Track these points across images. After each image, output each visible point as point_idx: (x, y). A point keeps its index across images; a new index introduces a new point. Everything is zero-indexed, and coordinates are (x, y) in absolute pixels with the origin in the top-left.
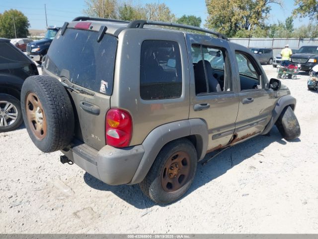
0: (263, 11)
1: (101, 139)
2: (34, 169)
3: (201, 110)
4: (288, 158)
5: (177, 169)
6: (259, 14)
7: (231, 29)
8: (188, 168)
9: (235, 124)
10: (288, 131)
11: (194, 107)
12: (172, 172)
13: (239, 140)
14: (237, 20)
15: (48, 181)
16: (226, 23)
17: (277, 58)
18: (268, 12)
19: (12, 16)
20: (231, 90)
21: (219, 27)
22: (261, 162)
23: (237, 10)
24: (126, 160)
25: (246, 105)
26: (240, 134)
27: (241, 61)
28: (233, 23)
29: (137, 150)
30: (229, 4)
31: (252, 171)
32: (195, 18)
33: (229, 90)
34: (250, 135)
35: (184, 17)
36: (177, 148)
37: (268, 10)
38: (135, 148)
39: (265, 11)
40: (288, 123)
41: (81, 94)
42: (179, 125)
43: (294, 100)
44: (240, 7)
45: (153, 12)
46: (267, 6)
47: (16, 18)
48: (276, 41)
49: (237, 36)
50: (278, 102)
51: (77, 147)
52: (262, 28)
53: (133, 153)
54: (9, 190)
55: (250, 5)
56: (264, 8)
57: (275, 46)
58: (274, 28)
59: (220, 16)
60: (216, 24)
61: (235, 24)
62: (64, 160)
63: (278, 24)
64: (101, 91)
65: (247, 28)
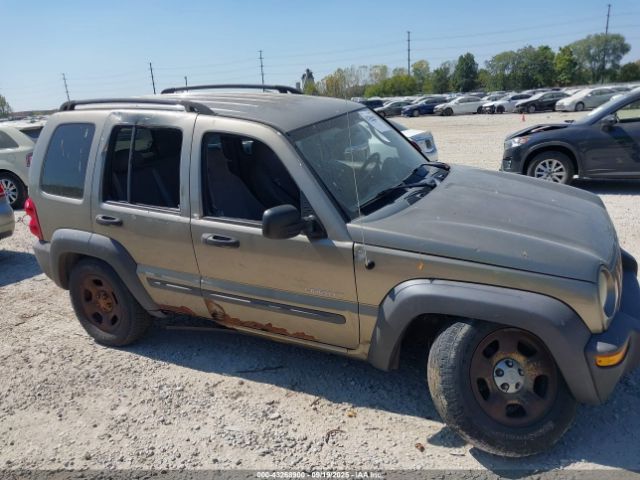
13: (241, 323)
34: (287, 333)
42: (76, 234)
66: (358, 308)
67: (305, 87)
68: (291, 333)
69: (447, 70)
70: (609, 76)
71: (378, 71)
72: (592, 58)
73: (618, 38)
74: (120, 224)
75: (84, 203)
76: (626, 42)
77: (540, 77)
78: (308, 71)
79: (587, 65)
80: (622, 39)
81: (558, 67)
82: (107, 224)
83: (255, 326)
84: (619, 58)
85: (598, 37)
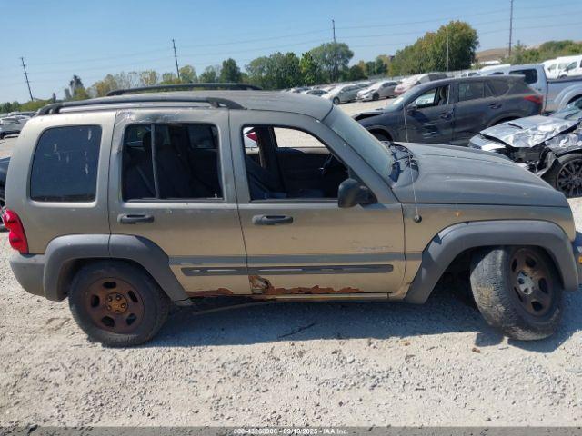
5: (120, 302)
8: (139, 307)
9: (246, 259)
11: (117, 217)
12: (110, 304)
19: (449, 33)
22: (334, 353)
38: (37, 257)
42: (88, 239)
47: (455, 35)
66: (405, 256)
67: (76, 92)
68: (336, 289)
69: (213, 73)
70: (342, 77)
71: (147, 76)
72: (328, 62)
73: (343, 46)
74: (151, 220)
75: (98, 204)
76: (350, 49)
77: (291, 78)
78: (75, 77)
79: (325, 68)
80: (347, 47)
81: (304, 70)
82: (134, 223)
83: (300, 291)
84: (347, 61)
85: (329, 45)
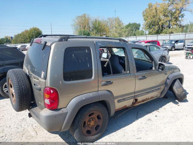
0: (180, 17)
1: (43, 104)
2: (20, 120)
3: (107, 85)
4: (175, 114)
5: (94, 121)
6: (177, 19)
7: (159, 29)
8: (101, 121)
9: (135, 93)
10: (178, 95)
11: (101, 83)
12: (90, 123)
13: (139, 102)
14: (163, 23)
15: (25, 127)
16: (156, 25)
17: (188, 45)
18: (183, 17)
19: (33, 31)
20: (129, 72)
21: (152, 28)
22: (156, 116)
23: (162, 17)
24: (55, 117)
25: (141, 81)
26: (140, 99)
27: (158, 49)
28: (161, 25)
29: (63, 111)
30: (157, 14)
31: (148, 122)
32: (136, 24)
33: (128, 72)
34: (149, 99)
35: (130, 24)
36: (92, 109)
37: (183, 16)
38: (62, 110)
39: (181, 17)
40: (177, 90)
41: (34, 79)
42: (91, 95)
43: (182, 75)
44: (164, 15)
45: (112, 22)
46: (182, 13)
47: (36, 32)
48: (187, 34)
49: (163, 33)
50: (169, 77)
51: (32, 109)
52: (180, 27)
53: (60, 113)
54: (3, 132)
55: (171, 14)
56: (180, 15)
57: (187, 38)
58: (187, 26)
59: (152, 22)
60: (149, 27)
61: (162, 26)
62: (30, 115)
63: (190, 24)
64: (42, 77)
65: (170, 28)
74: (112, 83)
